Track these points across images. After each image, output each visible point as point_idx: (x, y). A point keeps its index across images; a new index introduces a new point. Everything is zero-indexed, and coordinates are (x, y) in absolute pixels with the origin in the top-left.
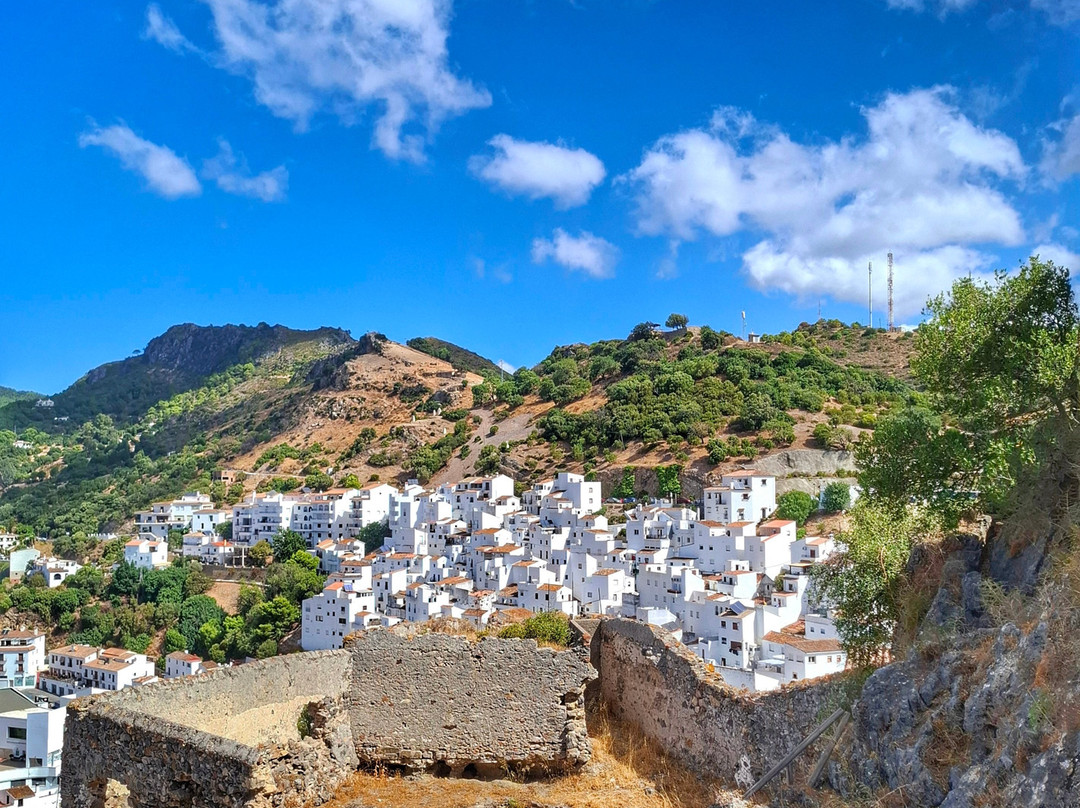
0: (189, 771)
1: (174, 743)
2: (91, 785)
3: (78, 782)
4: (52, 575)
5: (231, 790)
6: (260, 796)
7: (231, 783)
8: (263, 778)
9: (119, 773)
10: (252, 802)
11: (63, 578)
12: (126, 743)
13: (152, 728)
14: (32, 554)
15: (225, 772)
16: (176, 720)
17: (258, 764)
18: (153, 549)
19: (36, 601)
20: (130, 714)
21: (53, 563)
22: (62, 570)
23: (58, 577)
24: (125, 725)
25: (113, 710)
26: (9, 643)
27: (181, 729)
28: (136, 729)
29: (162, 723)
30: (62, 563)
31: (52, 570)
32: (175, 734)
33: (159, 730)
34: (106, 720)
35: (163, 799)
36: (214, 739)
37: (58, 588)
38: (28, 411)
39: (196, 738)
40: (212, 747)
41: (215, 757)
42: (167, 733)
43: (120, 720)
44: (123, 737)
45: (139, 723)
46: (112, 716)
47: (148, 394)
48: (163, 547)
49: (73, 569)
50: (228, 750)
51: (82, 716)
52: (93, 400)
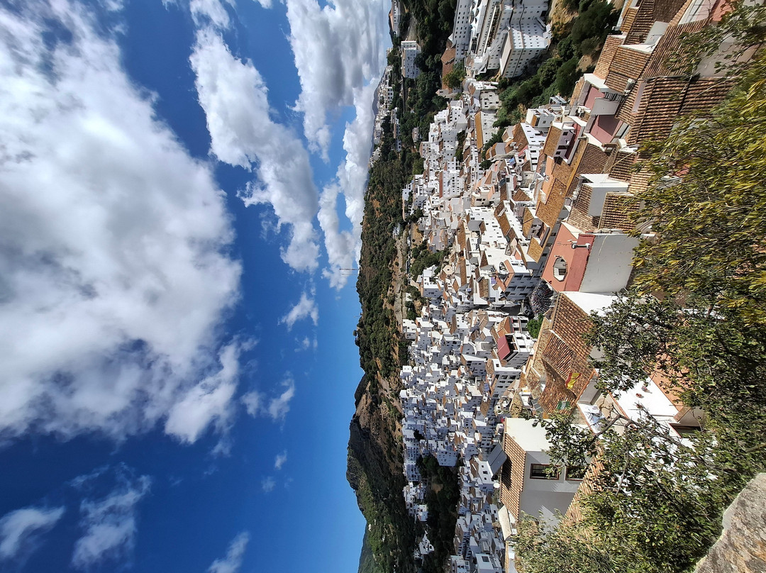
14: (421, 546)
18: (422, 510)
19: (439, 558)
23: (431, 547)
37: (435, 547)
38: (372, 534)
48: (421, 506)
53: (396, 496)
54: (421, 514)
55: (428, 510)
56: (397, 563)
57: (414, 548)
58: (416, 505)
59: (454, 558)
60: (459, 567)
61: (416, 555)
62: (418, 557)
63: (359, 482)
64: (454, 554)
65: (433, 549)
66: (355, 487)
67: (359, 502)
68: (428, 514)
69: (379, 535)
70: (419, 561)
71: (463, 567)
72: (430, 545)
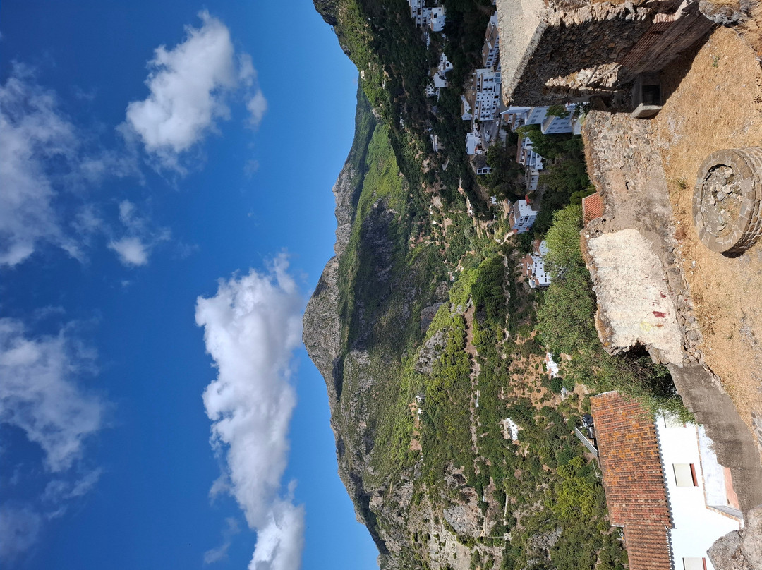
0: (546, 54)
1: (530, 62)
2: (545, 94)
3: (543, 99)
4: (447, 68)
5: (559, 35)
6: (564, 20)
7: (556, 35)
8: (555, 19)
9: (541, 83)
10: (567, 24)
11: (448, 62)
12: (527, 81)
13: (522, 71)
14: (436, 77)
15: (549, 38)
16: (520, 59)
17: (547, 22)
18: (435, 16)
19: (459, 75)
20: (514, 80)
21: (441, 67)
22: (444, 63)
23: (448, 65)
24: (519, 82)
25: (511, 88)
26: (479, 86)
27: (524, 58)
28: (521, 78)
29: (520, 67)
30: (441, 64)
31: (444, 68)
32: (526, 61)
33: (523, 68)
34: (515, 90)
35: (557, 64)
36: (531, 43)
37: (453, 64)
38: (367, 83)
39: (530, 52)
40: (535, 45)
41: (541, 43)
42: (525, 65)
43: (516, 85)
44: (525, 83)
45: (519, 77)
46: (514, 88)
47: (353, 22)
48: (435, 10)
49: (444, 57)
50: (538, 37)
51: (512, 99)
52: (359, 51)
53: (398, 16)
54: (434, 21)
55: (446, 13)
56: (405, 110)
57: (426, 83)
58: (427, 10)
59: (479, 72)
60: (486, 80)
61: (429, 91)
62: (431, 93)
63: (337, 12)
64: (481, 66)
65: (451, 67)
66: (332, 21)
67: (342, 43)
68: (446, 19)
69: (377, 81)
70: (433, 98)
71: (492, 80)
72: (447, 62)
